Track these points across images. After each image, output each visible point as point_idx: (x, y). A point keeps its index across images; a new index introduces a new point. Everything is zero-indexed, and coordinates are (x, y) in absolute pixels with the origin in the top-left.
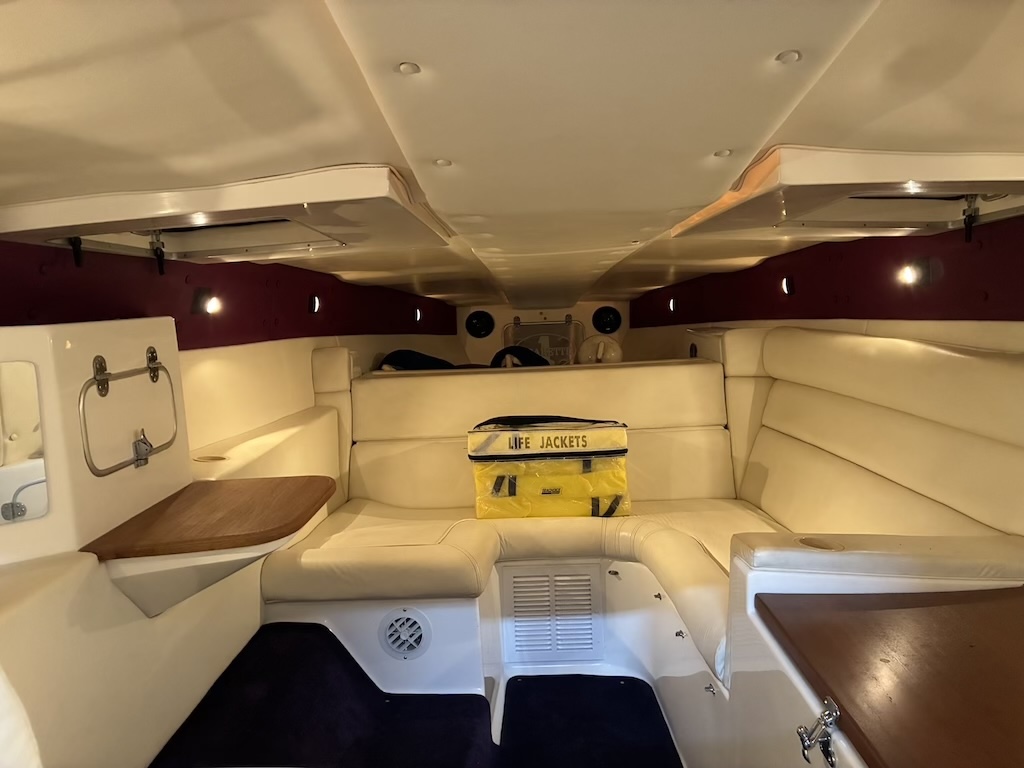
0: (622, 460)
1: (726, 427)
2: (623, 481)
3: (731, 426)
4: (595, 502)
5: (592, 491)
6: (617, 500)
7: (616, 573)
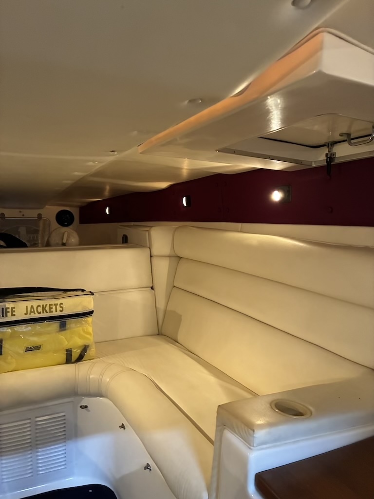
0: (89, 319)
1: (152, 288)
2: (89, 334)
3: (156, 287)
4: (69, 353)
5: (67, 345)
6: (85, 349)
7: (86, 407)
